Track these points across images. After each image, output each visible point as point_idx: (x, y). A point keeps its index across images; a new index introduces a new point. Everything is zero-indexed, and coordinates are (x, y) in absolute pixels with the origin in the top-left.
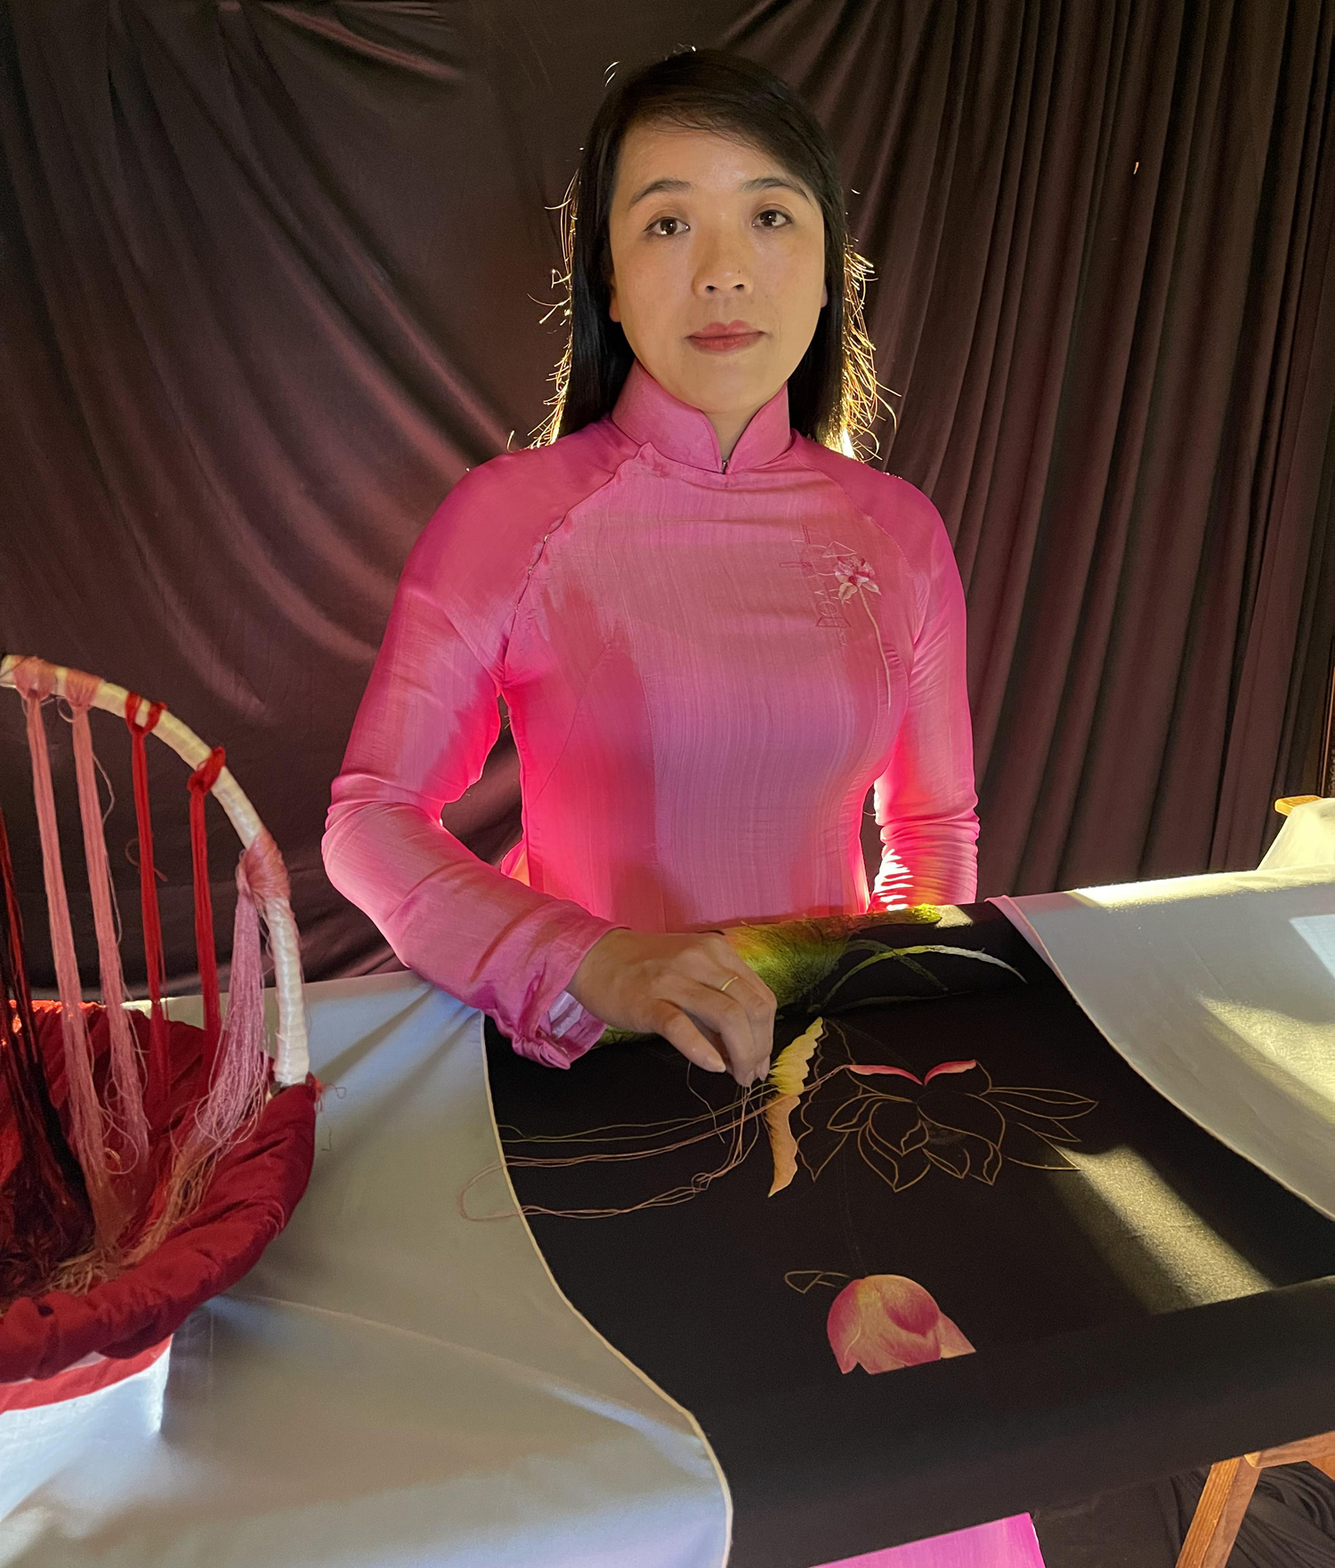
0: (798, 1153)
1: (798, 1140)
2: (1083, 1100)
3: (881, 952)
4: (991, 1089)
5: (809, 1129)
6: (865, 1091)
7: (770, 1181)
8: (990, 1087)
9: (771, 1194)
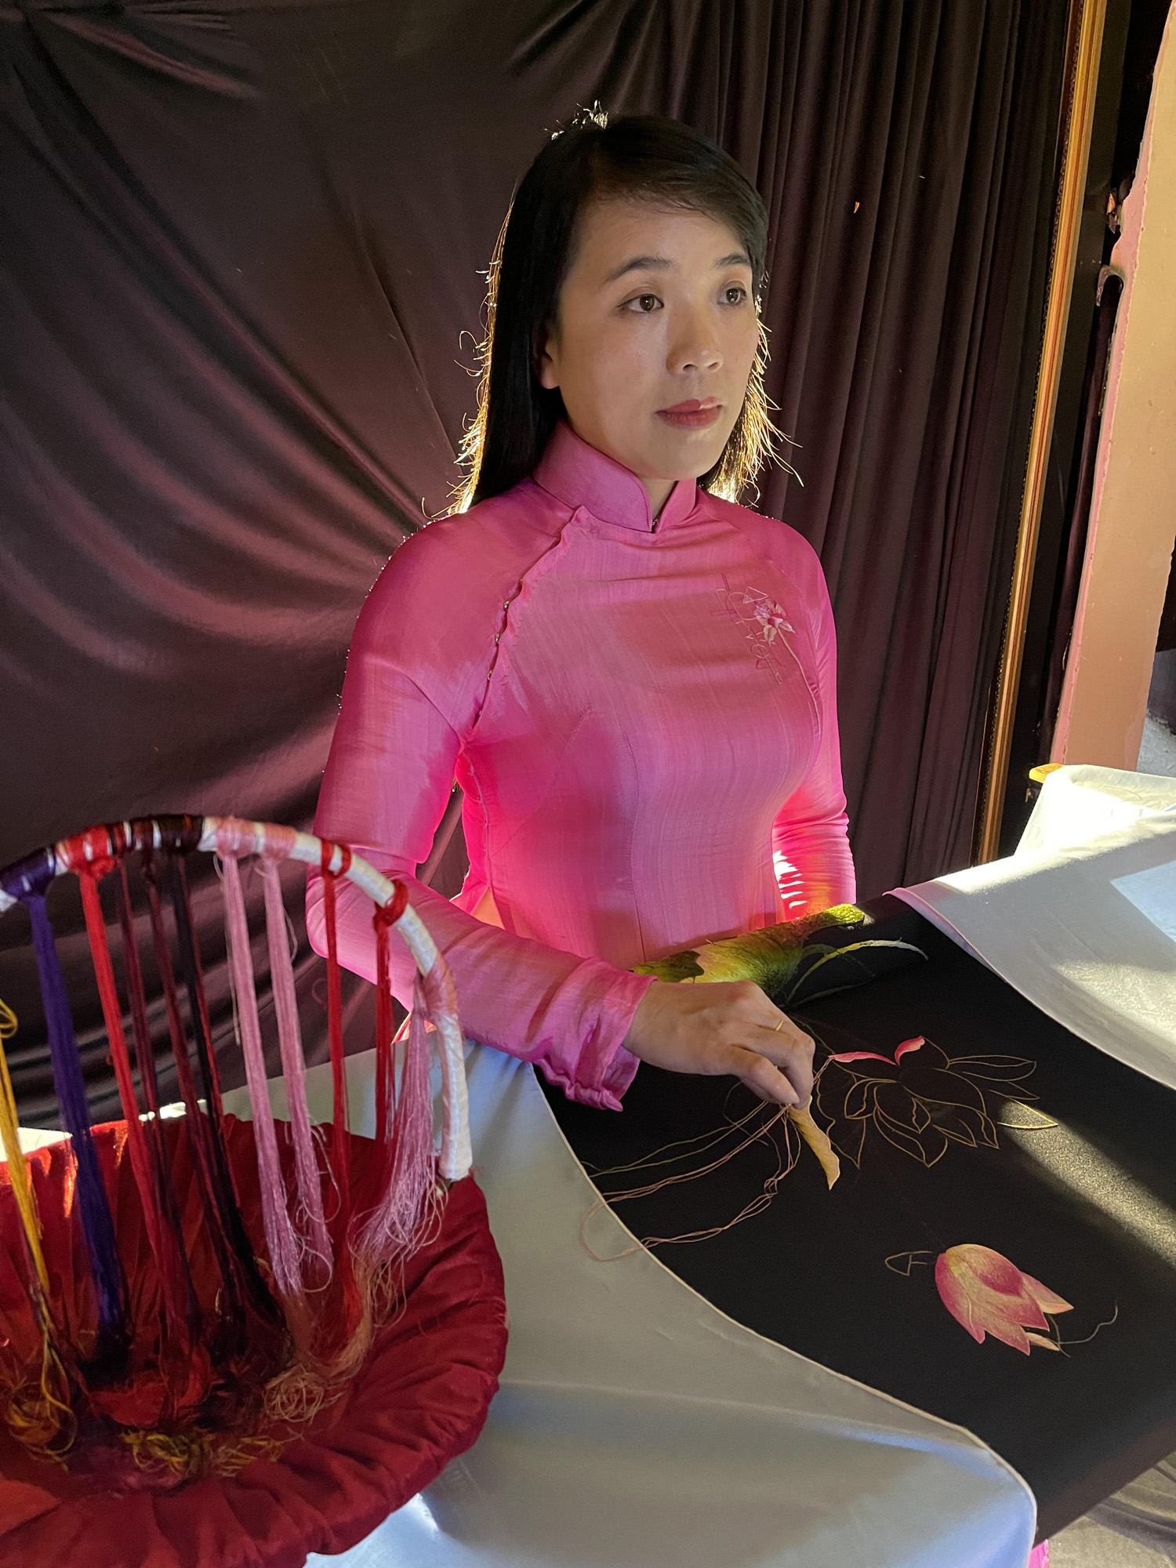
0: (832, 1145)
1: (827, 1133)
2: (1022, 1062)
3: (829, 953)
4: (950, 1062)
5: (832, 1122)
6: (859, 1079)
7: (822, 1175)
8: (949, 1061)
9: (830, 1188)
